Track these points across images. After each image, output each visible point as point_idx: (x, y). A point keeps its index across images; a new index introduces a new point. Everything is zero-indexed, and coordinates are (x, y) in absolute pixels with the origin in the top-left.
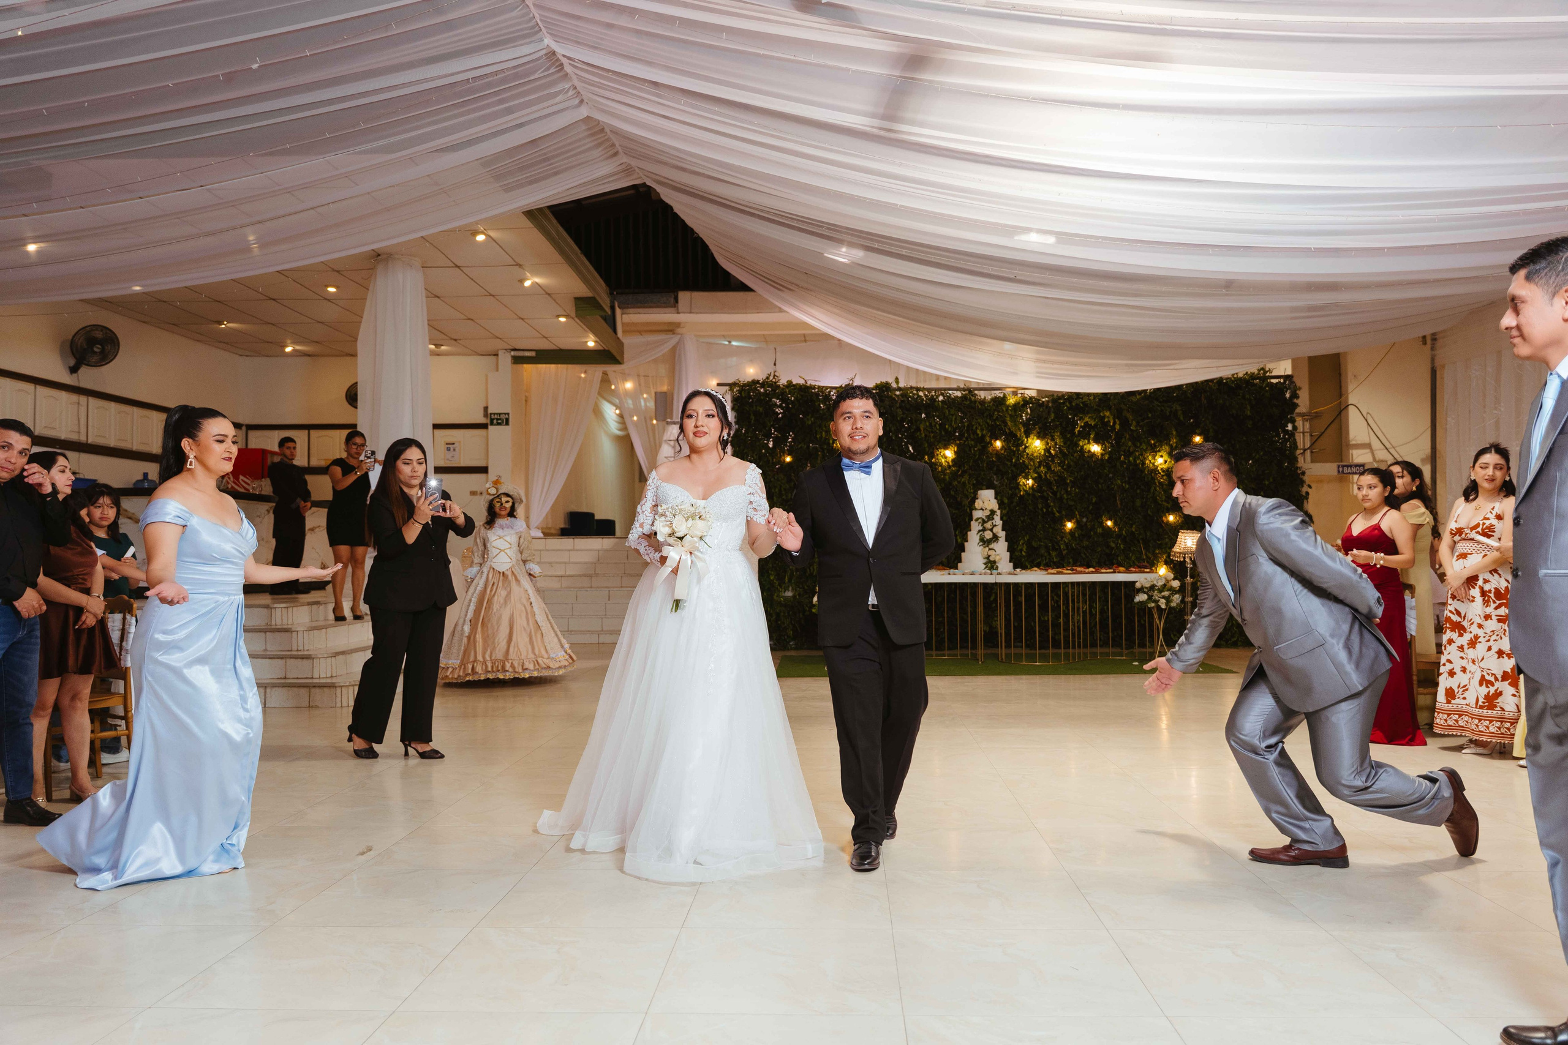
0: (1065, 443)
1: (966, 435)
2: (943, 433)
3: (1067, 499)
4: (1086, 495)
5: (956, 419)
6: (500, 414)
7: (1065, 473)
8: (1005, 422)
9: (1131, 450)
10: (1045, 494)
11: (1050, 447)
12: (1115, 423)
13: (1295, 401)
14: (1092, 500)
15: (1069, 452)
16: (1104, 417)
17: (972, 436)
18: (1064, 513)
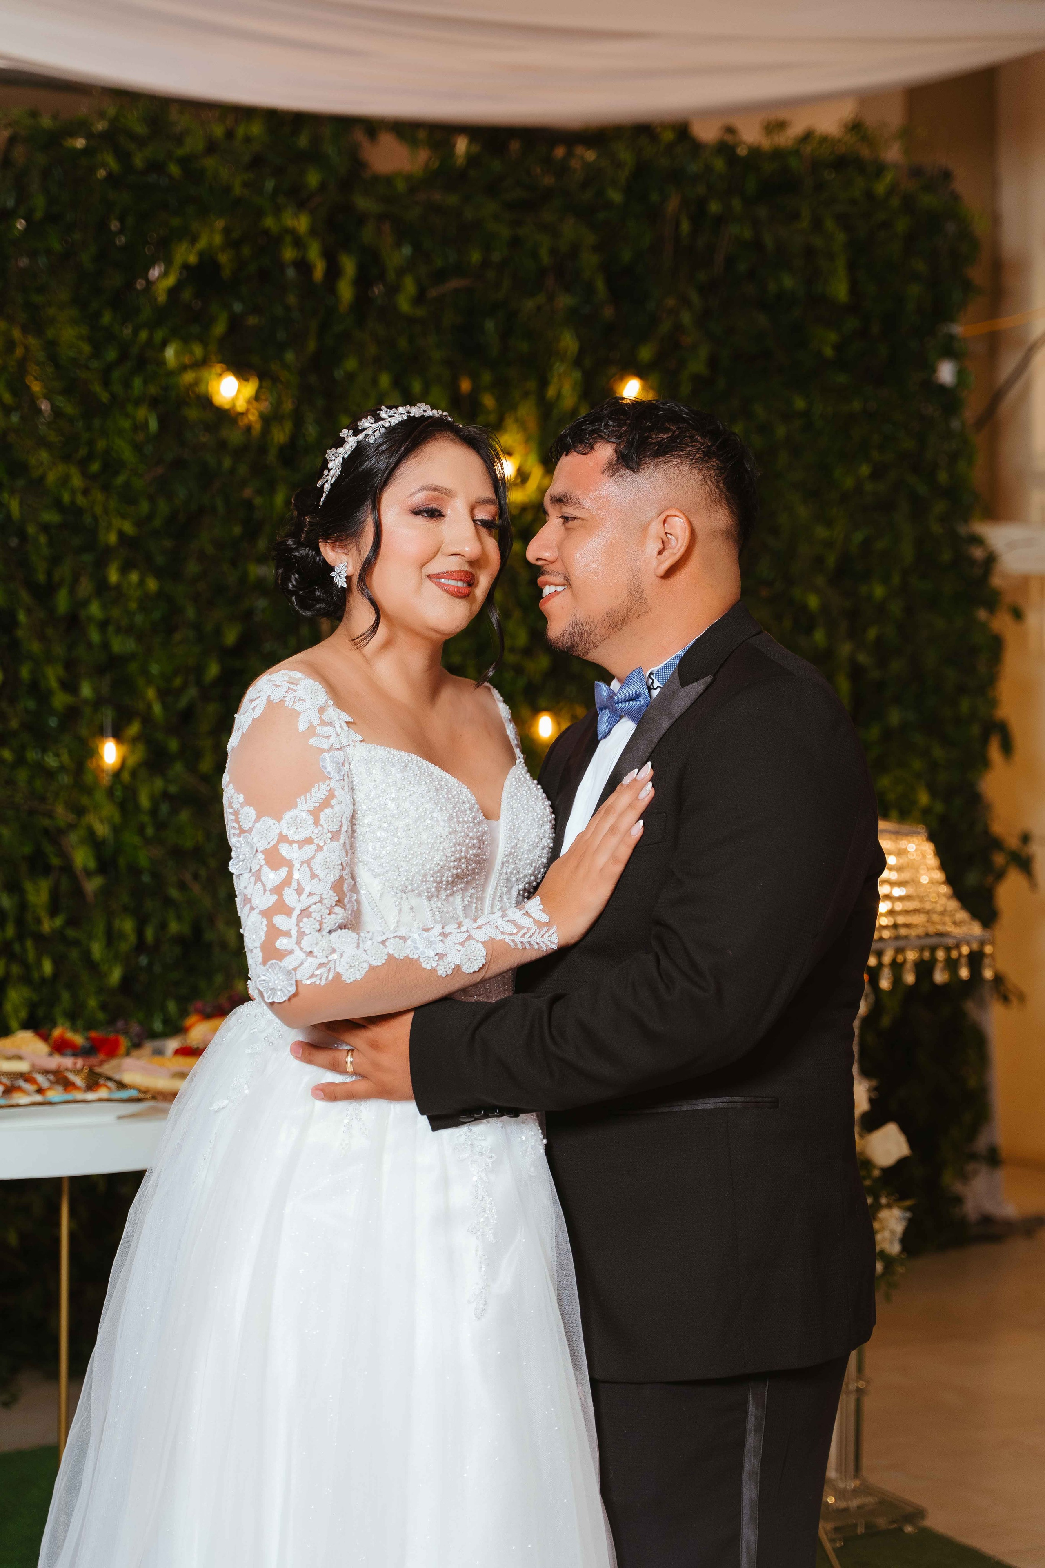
3: (103, 625)
4: (191, 613)
7: (98, 496)
11: (22, 364)
12: (333, 272)
14: (218, 632)
15: (114, 395)
18: (86, 691)
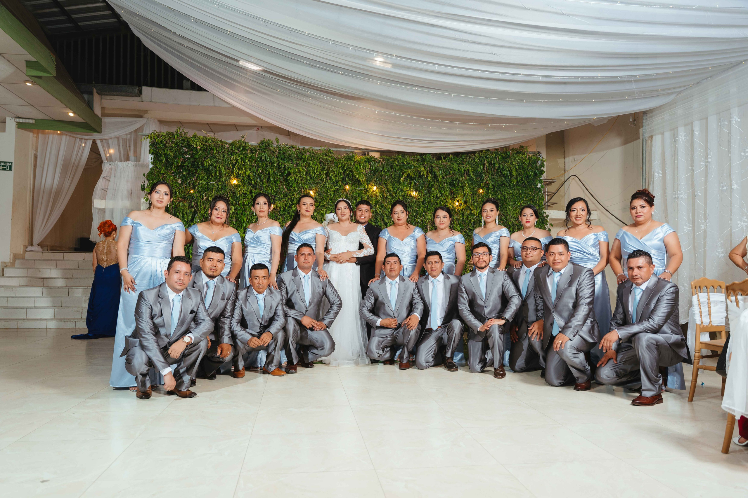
0: (393, 190)
1: (325, 180)
2: (309, 178)
5: (317, 168)
6: (5, 162)
8: (352, 172)
9: (438, 196)
10: (379, 224)
13: (542, 168)
15: (396, 196)
16: (420, 173)
17: (329, 181)
